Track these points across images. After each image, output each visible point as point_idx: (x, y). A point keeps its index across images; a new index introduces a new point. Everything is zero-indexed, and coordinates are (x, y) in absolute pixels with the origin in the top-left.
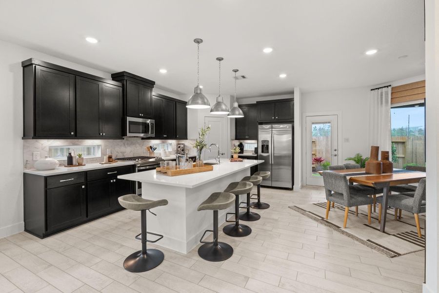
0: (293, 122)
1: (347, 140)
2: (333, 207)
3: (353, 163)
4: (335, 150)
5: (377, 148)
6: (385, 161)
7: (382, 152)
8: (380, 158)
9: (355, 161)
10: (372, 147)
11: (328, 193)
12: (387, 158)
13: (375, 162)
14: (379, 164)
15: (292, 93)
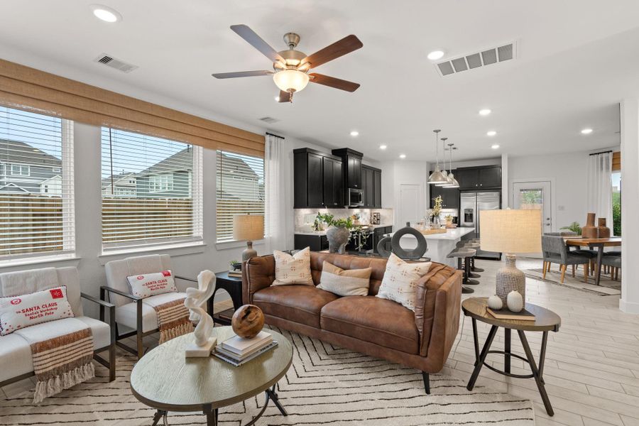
0: (501, 189)
1: (562, 208)
2: (549, 271)
3: (568, 231)
4: (548, 219)
5: (594, 215)
6: (602, 228)
7: (599, 219)
8: (597, 225)
9: (572, 230)
10: (589, 214)
11: (545, 254)
12: (604, 225)
13: (592, 227)
14: (595, 230)
15: (499, 158)
